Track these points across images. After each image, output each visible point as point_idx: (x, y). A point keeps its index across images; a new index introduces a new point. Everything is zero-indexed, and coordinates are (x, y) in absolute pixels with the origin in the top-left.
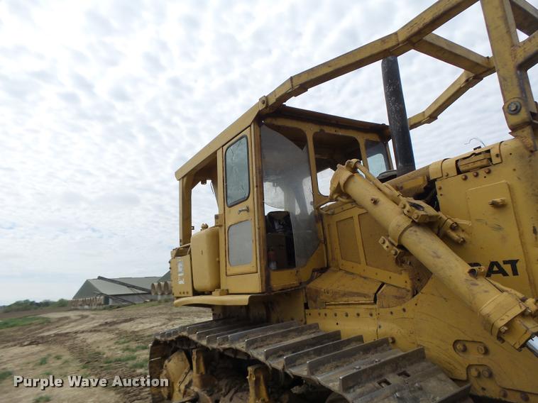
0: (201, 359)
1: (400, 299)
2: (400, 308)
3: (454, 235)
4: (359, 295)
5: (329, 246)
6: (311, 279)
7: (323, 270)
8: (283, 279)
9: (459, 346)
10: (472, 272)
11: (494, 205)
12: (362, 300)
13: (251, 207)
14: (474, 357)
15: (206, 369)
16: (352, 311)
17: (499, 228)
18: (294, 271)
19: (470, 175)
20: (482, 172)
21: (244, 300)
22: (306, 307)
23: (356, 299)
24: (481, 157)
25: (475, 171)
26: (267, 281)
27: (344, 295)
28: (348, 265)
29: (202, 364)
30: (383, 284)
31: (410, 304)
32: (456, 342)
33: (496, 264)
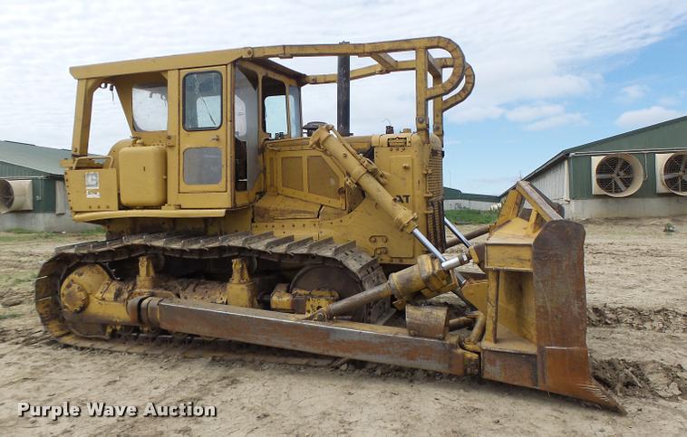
0: (151, 265)
1: (338, 215)
2: (338, 220)
3: (381, 179)
4: (304, 212)
5: (268, 175)
6: (256, 200)
7: (261, 194)
8: (242, 199)
9: (373, 239)
10: (395, 200)
11: (405, 168)
12: (308, 216)
13: (223, 137)
14: (380, 244)
15: (156, 272)
16: (297, 223)
17: (404, 179)
18: (246, 192)
19: (394, 149)
20: (400, 149)
21: (221, 213)
22: (253, 221)
23: (303, 215)
24: (402, 141)
25: (398, 147)
26: (234, 199)
27: (293, 212)
28: (289, 192)
29: (151, 268)
30: (322, 206)
31: (346, 218)
32: (372, 237)
33: (400, 197)
